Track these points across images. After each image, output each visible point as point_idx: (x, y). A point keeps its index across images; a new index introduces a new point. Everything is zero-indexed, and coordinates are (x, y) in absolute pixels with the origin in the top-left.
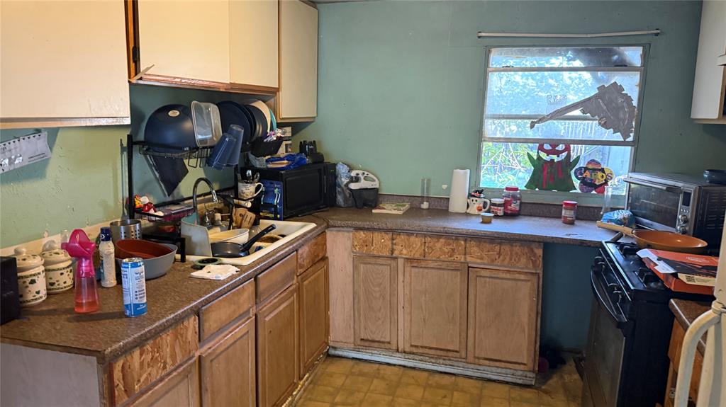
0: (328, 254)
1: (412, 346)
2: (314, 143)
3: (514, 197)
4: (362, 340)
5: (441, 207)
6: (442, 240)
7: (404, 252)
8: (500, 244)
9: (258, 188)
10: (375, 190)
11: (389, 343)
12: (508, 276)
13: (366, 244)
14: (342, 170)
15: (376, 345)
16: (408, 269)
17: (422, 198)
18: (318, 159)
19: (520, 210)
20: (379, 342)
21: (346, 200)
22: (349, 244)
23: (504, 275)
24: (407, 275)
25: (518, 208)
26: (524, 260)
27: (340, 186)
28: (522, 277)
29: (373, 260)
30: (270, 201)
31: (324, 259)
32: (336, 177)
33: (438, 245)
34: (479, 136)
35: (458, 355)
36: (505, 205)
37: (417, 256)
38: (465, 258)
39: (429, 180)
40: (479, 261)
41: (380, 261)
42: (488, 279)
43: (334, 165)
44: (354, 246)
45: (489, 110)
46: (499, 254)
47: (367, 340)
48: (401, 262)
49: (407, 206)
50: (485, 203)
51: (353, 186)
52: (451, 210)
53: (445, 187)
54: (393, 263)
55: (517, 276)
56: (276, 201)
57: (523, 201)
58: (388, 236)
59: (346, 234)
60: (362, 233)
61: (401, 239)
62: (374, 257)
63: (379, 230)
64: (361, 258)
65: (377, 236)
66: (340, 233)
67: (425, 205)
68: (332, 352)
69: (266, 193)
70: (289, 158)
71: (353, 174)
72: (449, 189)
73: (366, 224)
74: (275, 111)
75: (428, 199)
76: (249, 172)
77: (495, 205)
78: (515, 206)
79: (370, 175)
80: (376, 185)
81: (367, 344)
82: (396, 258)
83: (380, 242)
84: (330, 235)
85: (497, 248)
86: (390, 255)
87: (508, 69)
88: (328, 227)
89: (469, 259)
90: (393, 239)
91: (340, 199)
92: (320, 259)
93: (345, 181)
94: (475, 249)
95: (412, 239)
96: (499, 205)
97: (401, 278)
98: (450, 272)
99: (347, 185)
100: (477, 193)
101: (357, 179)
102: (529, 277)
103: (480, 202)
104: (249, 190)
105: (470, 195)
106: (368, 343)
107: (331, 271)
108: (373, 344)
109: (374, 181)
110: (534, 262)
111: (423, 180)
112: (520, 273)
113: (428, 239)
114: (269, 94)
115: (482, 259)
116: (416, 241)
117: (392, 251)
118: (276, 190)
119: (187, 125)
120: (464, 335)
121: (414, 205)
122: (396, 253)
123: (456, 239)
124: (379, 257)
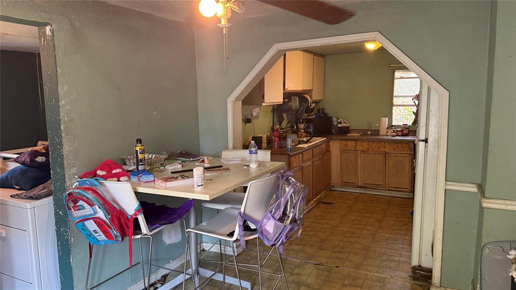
0: (330, 150)
1: (364, 184)
2: (323, 109)
3: (406, 128)
4: (344, 182)
5: (376, 132)
6: (375, 143)
7: (361, 148)
8: (397, 143)
9: (304, 126)
10: (349, 127)
11: (355, 183)
12: (400, 155)
13: (345, 146)
14: (335, 119)
16: (362, 154)
17: (368, 130)
18: (326, 115)
19: (409, 133)
20: (350, 183)
21: (336, 131)
22: (339, 146)
23: (398, 155)
24: (362, 156)
25: (407, 132)
26: (406, 149)
27: (334, 126)
28: (406, 155)
29: (348, 152)
30: (308, 130)
31: (329, 151)
32: (332, 122)
33: (374, 145)
34: (391, 105)
35: (382, 187)
36: (402, 131)
37: (365, 149)
38: (384, 149)
39: (371, 123)
40: (389, 150)
41: (351, 152)
42: (393, 157)
43: (332, 117)
44: (341, 147)
45: (395, 94)
46: (397, 147)
48: (359, 152)
49: (362, 133)
50: (394, 131)
51: (339, 125)
52: (380, 134)
53: (377, 125)
54: (356, 152)
55: (404, 155)
56: (311, 130)
57: (410, 129)
58: (354, 142)
59: (338, 142)
60: (344, 141)
61: (359, 143)
63: (350, 140)
64: (343, 151)
65: (350, 142)
66: (335, 142)
67: (369, 133)
68: (332, 189)
69: (307, 127)
70: (315, 114)
71: (339, 121)
72: (379, 126)
73: (345, 138)
74: (311, 97)
75: (371, 130)
76: (301, 120)
77: (397, 131)
78: (405, 132)
79: (346, 121)
82: (357, 151)
83: (351, 144)
84: (331, 143)
85: (396, 145)
86: (354, 149)
87: (402, 78)
88: (331, 139)
89: (386, 150)
90: (356, 143)
91: (334, 131)
93: (336, 124)
94: (388, 146)
95: (364, 143)
96: (399, 131)
97: (359, 158)
98: (378, 155)
99: (336, 125)
100: (391, 126)
101: (341, 123)
102: (409, 155)
103: (391, 130)
104: (302, 126)
105: (388, 128)
106: (346, 184)
107: (332, 156)
108: (348, 184)
109: (348, 123)
110: (410, 150)
111: (368, 123)
113: (370, 143)
114: (309, 92)
115: (391, 149)
116: (365, 144)
117: (356, 148)
118: (311, 127)
119: (290, 103)
120: (384, 178)
121: (364, 132)
122: (357, 149)
123: (381, 142)
124: (350, 150)
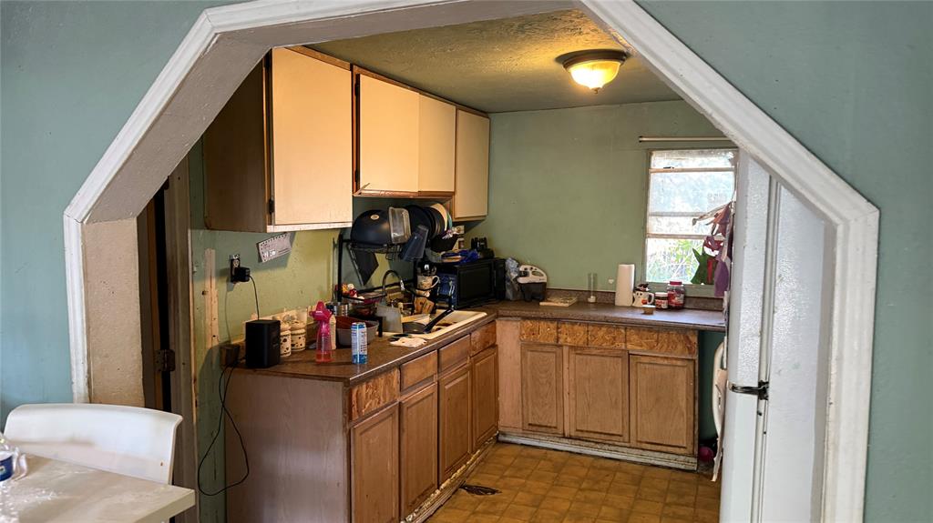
0: (497, 343)
1: (577, 430)
2: (484, 240)
3: (678, 291)
4: (530, 424)
5: (607, 300)
6: (604, 329)
7: (569, 340)
8: (658, 332)
9: (434, 281)
10: (544, 284)
11: (555, 428)
12: (666, 362)
13: (532, 332)
14: (511, 265)
15: (543, 429)
16: (572, 356)
17: (589, 293)
18: (489, 254)
19: (684, 303)
20: (546, 426)
21: (515, 293)
22: (517, 332)
23: (661, 362)
24: (572, 361)
25: (682, 302)
26: (680, 347)
27: (509, 281)
28: (679, 363)
29: (539, 348)
30: (444, 292)
31: (494, 346)
32: (505, 272)
33: (601, 333)
34: (643, 233)
35: (621, 439)
36: (669, 298)
37: (581, 343)
38: (626, 346)
39: (595, 275)
40: (639, 348)
41: (546, 349)
42: (647, 366)
43: (504, 260)
44: (522, 335)
45: (652, 208)
46: (657, 341)
47: (535, 425)
48: (566, 349)
49: (574, 300)
50: (650, 296)
51: (522, 280)
52: (616, 304)
53: (611, 281)
54: (558, 350)
55: (674, 362)
56: (451, 292)
57: (688, 295)
58: (553, 326)
59: (515, 323)
60: (529, 322)
61: (565, 327)
62: (541, 345)
63: (545, 319)
64: (528, 346)
65: (543, 324)
66: (509, 323)
67: (592, 299)
68: (502, 438)
69: (441, 285)
70: (463, 253)
71: (522, 269)
72: (615, 283)
73: (533, 314)
74: (450, 212)
75: (595, 293)
76: (427, 266)
77: (659, 298)
78: (678, 300)
79: (538, 270)
80: (544, 279)
81: (534, 428)
82: (561, 346)
83: (546, 330)
84: (499, 324)
85: (655, 336)
86: (555, 343)
88: (497, 317)
89: (629, 346)
90: (558, 328)
91: (509, 293)
92: (490, 346)
93: (514, 275)
94: (636, 337)
95: (576, 327)
96: (663, 298)
97: (566, 365)
98: (612, 359)
99: (516, 279)
100: (641, 286)
101: (525, 274)
102: (686, 363)
103: (644, 296)
104: (427, 282)
105: (635, 290)
107: (500, 357)
108: (540, 429)
109: (542, 275)
110: (689, 349)
111: (589, 275)
112: (677, 359)
113: (591, 328)
114: (446, 198)
115: (641, 346)
116: (580, 330)
117: (558, 339)
118: (451, 283)
119: (385, 226)
120: (626, 419)
121: (581, 299)
122: (561, 341)
123: (617, 327)
124: (545, 345)
